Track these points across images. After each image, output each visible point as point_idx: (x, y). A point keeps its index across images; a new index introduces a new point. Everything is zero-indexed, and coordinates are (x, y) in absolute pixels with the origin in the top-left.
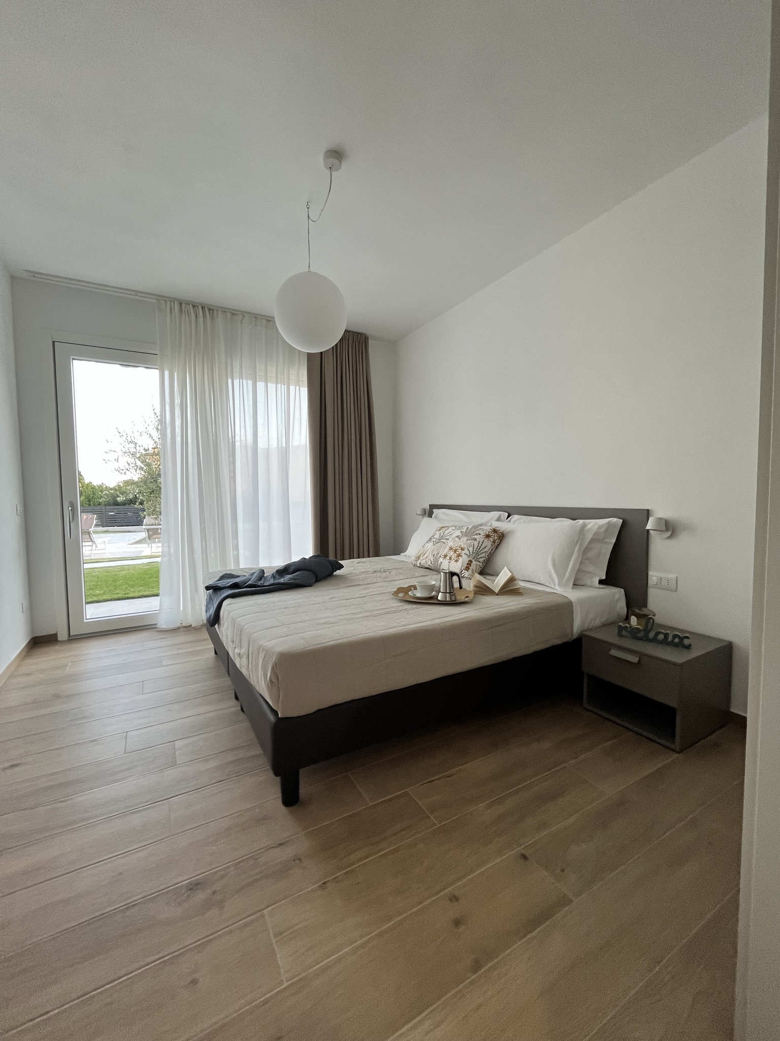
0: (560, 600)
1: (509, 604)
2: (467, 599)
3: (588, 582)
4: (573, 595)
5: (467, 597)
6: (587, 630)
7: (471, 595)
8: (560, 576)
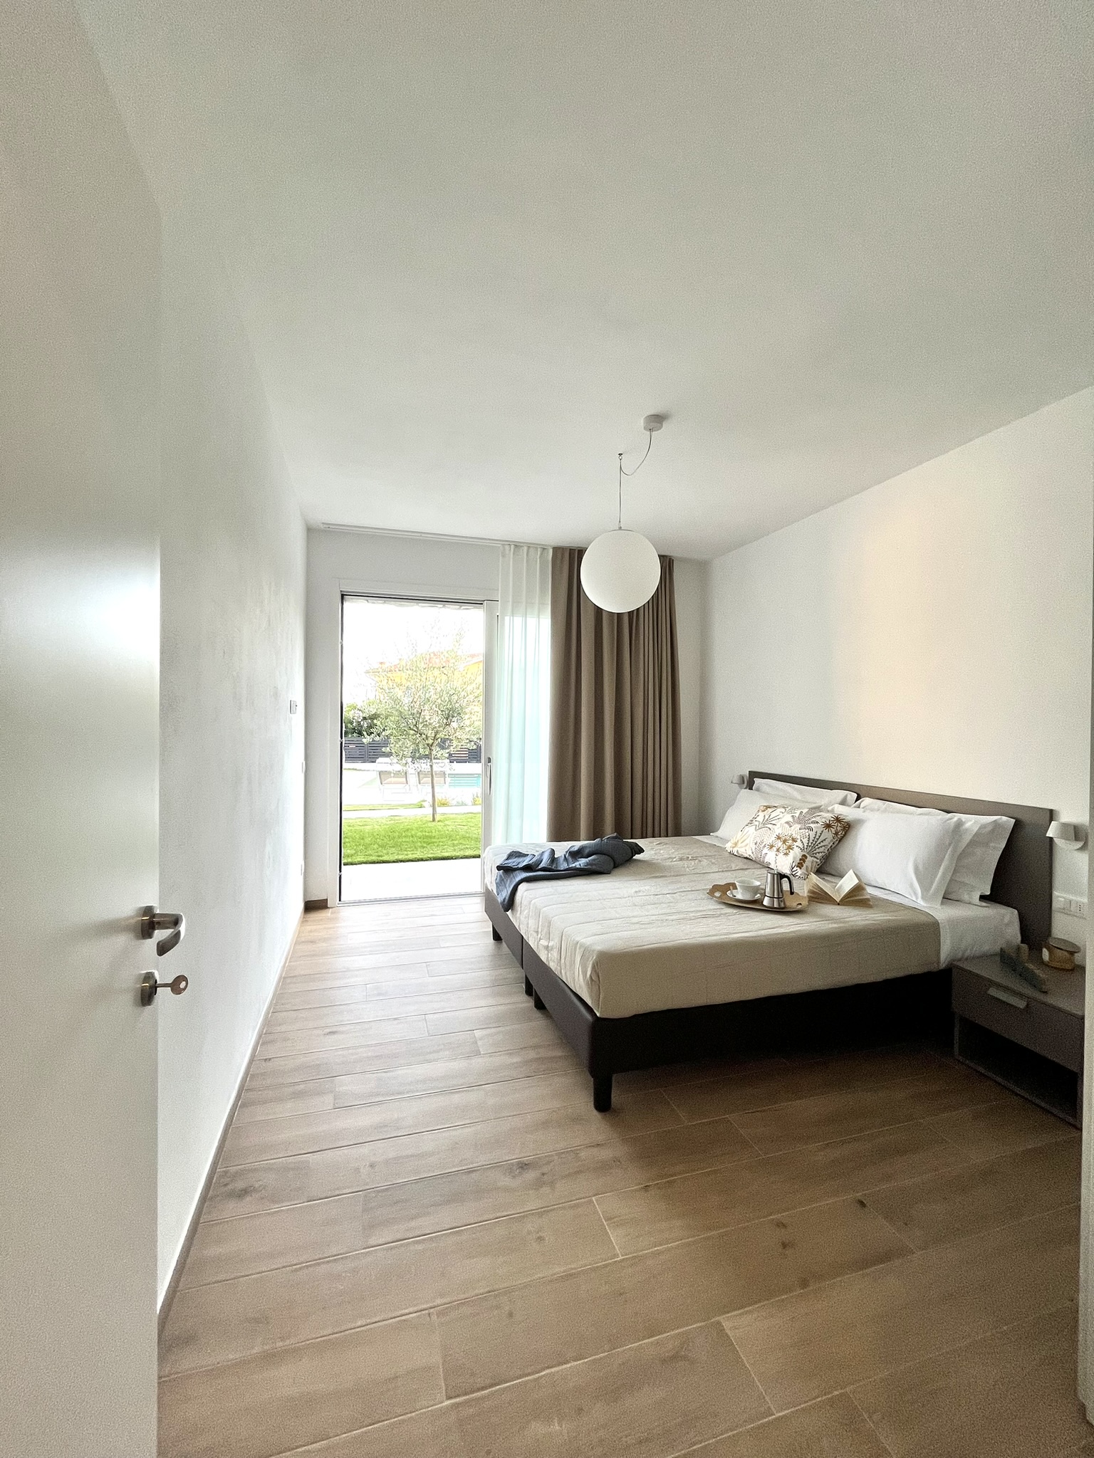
0: (923, 919)
1: (856, 918)
2: (800, 906)
3: (966, 897)
4: (941, 913)
5: (801, 904)
6: (960, 960)
7: (805, 903)
8: (925, 887)
